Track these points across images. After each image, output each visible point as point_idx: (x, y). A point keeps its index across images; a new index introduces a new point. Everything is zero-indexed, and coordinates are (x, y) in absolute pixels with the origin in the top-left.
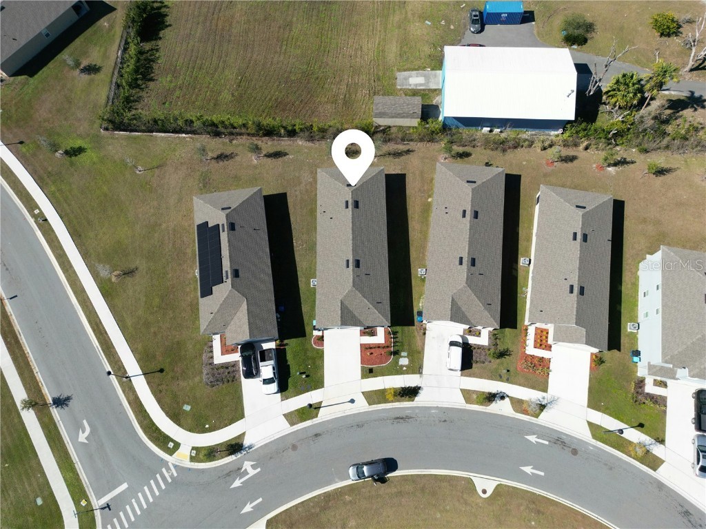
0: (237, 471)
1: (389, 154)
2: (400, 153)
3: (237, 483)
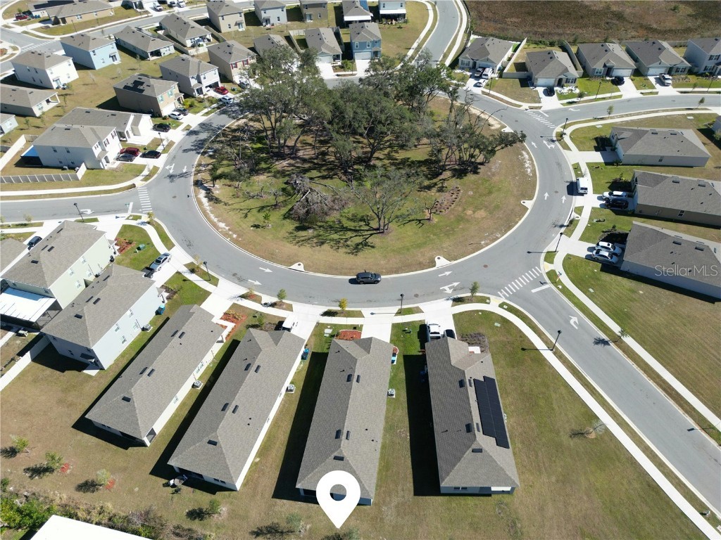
0: (455, 289)
1: (282, 533)
2: (269, 532)
3: (456, 284)
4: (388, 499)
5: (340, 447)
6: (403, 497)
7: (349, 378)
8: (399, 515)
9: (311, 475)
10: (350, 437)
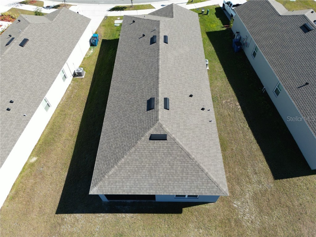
4: (238, 188)
5: (158, 120)
6: (259, 182)
7: (153, 41)
8: (261, 211)
9: (113, 170)
10: (171, 106)
